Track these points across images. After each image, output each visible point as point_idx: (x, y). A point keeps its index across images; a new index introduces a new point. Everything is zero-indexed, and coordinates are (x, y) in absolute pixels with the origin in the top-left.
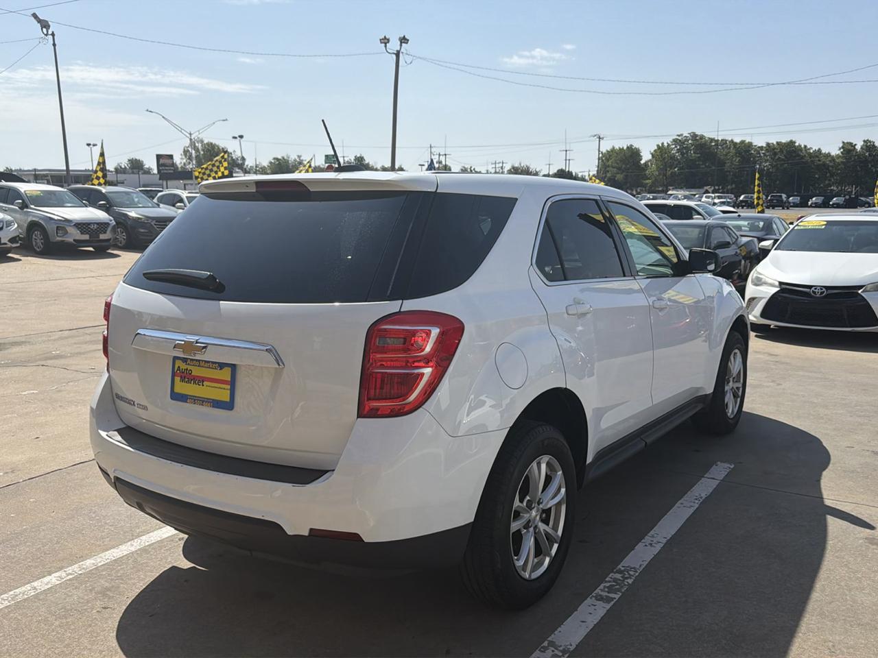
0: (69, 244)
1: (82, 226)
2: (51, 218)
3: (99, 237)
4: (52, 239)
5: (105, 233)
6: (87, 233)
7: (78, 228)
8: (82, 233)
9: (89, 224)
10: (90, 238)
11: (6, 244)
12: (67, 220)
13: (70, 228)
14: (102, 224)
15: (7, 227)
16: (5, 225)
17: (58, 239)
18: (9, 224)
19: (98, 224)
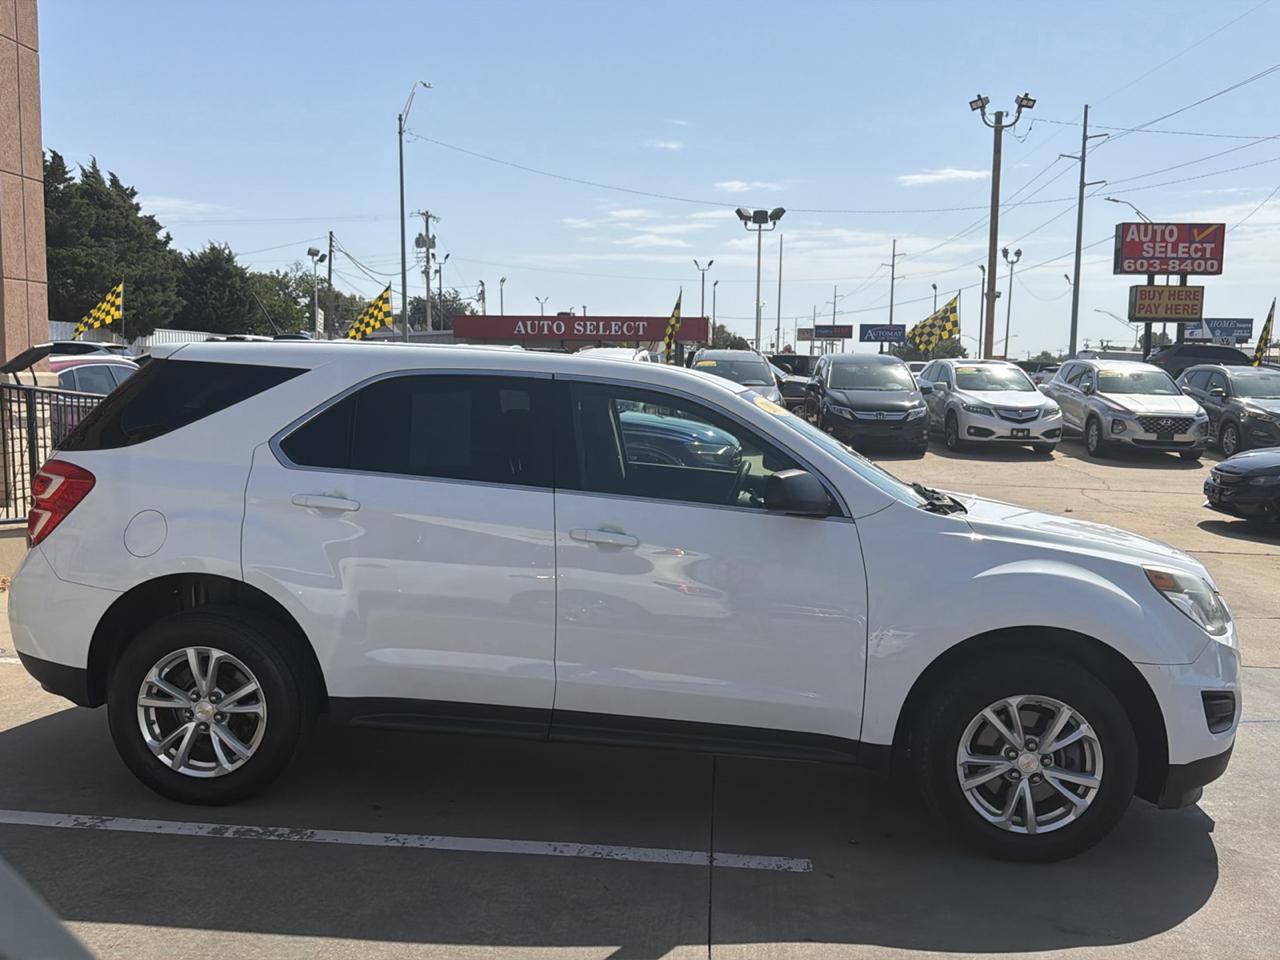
0: (1126, 445)
1: (1150, 422)
2: (1110, 408)
3: (1172, 438)
4: (1106, 437)
5: (1184, 433)
6: (1154, 432)
7: (1142, 424)
8: (1147, 431)
9: (1160, 418)
10: (1158, 438)
11: (1037, 438)
12: (1128, 412)
13: (1132, 423)
14: (1181, 419)
15: (1044, 416)
16: (1041, 414)
17: (1114, 436)
18: (1048, 412)
19: (1173, 419)
